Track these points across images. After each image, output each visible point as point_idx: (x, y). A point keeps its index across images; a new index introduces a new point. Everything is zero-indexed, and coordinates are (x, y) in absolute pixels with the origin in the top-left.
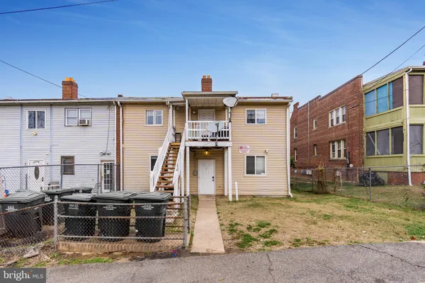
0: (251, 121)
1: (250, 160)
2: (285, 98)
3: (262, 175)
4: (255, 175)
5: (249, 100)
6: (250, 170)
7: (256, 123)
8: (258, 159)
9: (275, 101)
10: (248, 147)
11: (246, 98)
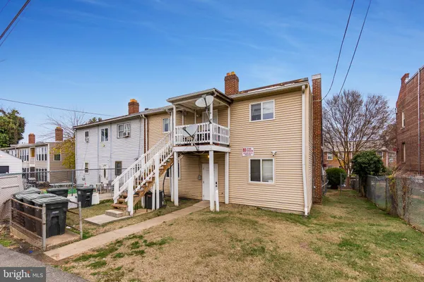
0: (256, 117)
1: (255, 165)
2: (296, 82)
3: (270, 183)
4: (261, 182)
5: (250, 93)
6: (255, 176)
7: (262, 120)
8: (266, 163)
9: (282, 88)
10: (252, 149)
11: (246, 91)
